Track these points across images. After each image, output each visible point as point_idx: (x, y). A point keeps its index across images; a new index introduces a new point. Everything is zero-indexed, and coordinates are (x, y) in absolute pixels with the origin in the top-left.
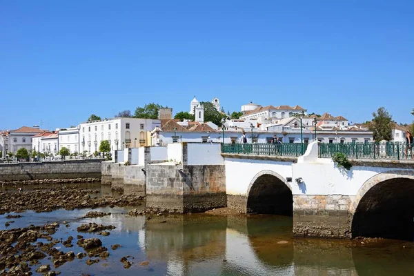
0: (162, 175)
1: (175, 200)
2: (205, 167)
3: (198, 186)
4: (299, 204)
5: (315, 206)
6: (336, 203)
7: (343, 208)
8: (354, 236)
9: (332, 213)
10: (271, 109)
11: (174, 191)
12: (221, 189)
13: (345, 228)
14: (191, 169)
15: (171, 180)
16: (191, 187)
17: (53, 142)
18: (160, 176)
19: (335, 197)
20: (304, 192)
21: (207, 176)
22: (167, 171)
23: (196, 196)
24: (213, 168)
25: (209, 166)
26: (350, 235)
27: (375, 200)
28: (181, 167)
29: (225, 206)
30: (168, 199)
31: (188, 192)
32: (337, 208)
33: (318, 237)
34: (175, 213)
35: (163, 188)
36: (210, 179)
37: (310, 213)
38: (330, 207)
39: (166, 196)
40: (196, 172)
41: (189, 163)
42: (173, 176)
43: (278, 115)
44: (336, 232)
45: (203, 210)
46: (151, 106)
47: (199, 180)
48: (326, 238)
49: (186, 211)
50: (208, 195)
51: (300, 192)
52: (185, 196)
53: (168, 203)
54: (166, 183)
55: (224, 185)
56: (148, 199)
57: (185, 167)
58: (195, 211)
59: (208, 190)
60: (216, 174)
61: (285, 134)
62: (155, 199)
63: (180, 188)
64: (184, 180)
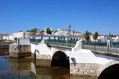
0: (13, 47)
1: (16, 54)
2: (25, 45)
3: (23, 50)
4: (38, 57)
5: (41, 58)
6: (47, 57)
7: (49, 59)
8: (52, 67)
9: (46, 60)
10: (63, 30)
11: (16, 52)
12: (30, 51)
13: (49, 64)
14: (21, 46)
15: (15, 49)
16: (21, 51)
17: (8, 37)
18: (12, 48)
19: (47, 56)
20: (39, 54)
21: (25, 48)
22: (14, 46)
23: (22, 53)
24: (27, 46)
25: (26, 45)
26: (51, 66)
27: (58, 57)
28: (18, 46)
29: (31, 56)
30: (15, 54)
31: (20, 52)
32: (47, 59)
33: (42, 67)
34: (16, 58)
35: (13, 51)
36: (27, 49)
37: (40, 60)
38: (46, 58)
39: (14, 53)
40: (22, 47)
41: (20, 44)
42: (16, 48)
43: (65, 31)
44: (47, 66)
45: (24, 57)
46: (35, 29)
47: (23, 49)
48: (44, 67)
49: (19, 57)
50: (26, 53)
51: (38, 54)
52: (19, 53)
53: (15, 55)
54: (14, 50)
55: (31, 50)
56: (10, 54)
57: (19, 45)
58: (22, 57)
59: (26, 51)
60: (28, 47)
61: (63, 36)
62: (11, 54)
63: (17, 51)
64: (18, 49)
